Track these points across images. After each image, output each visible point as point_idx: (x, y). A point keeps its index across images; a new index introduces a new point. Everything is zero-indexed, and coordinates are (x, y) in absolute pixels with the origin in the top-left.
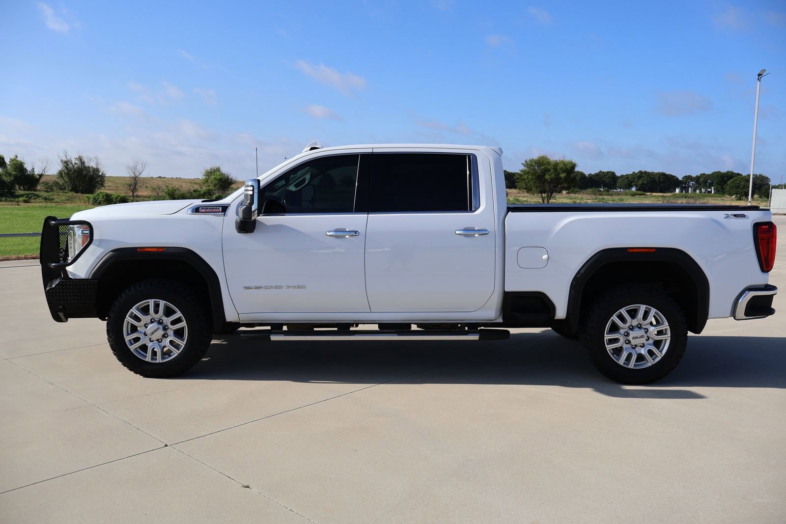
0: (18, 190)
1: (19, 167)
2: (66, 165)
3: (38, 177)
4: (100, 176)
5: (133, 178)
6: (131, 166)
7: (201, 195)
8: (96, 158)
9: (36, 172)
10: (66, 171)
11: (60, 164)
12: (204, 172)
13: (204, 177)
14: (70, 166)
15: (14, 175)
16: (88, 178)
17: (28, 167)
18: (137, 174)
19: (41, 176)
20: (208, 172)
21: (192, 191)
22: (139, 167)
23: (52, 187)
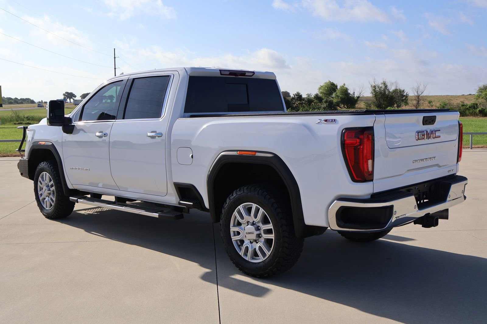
0: (343, 108)
1: (345, 92)
2: (374, 88)
3: (356, 98)
4: (404, 96)
5: (416, 96)
6: (415, 87)
7: (467, 108)
8: (396, 82)
9: (356, 95)
10: (374, 93)
11: (370, 88)
12: (478, 89)
13: (477, 94)
14: (377, 89)
15: (341, 97)
16: (390, 98)
17: (351, 91)
18: (420, 93)
19: (358, 97)
20: (481, 89)
21: (460, 106)
22: (421, 88)
23: (370, 105)
